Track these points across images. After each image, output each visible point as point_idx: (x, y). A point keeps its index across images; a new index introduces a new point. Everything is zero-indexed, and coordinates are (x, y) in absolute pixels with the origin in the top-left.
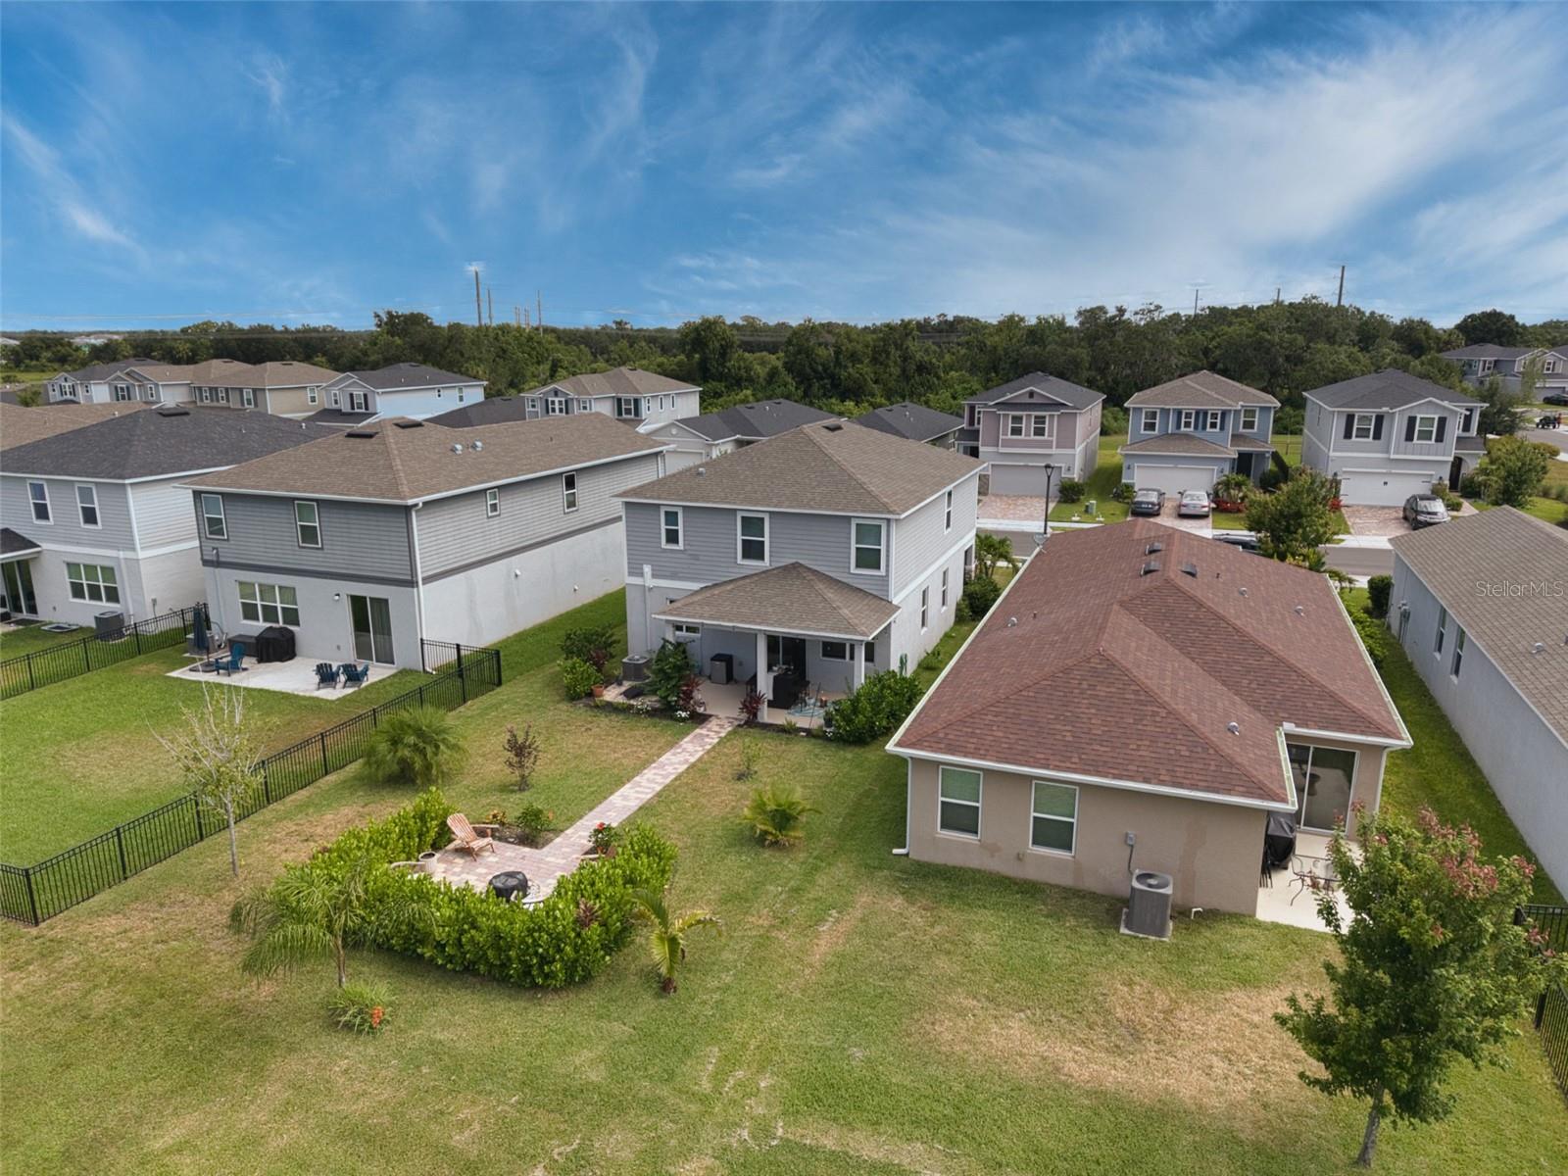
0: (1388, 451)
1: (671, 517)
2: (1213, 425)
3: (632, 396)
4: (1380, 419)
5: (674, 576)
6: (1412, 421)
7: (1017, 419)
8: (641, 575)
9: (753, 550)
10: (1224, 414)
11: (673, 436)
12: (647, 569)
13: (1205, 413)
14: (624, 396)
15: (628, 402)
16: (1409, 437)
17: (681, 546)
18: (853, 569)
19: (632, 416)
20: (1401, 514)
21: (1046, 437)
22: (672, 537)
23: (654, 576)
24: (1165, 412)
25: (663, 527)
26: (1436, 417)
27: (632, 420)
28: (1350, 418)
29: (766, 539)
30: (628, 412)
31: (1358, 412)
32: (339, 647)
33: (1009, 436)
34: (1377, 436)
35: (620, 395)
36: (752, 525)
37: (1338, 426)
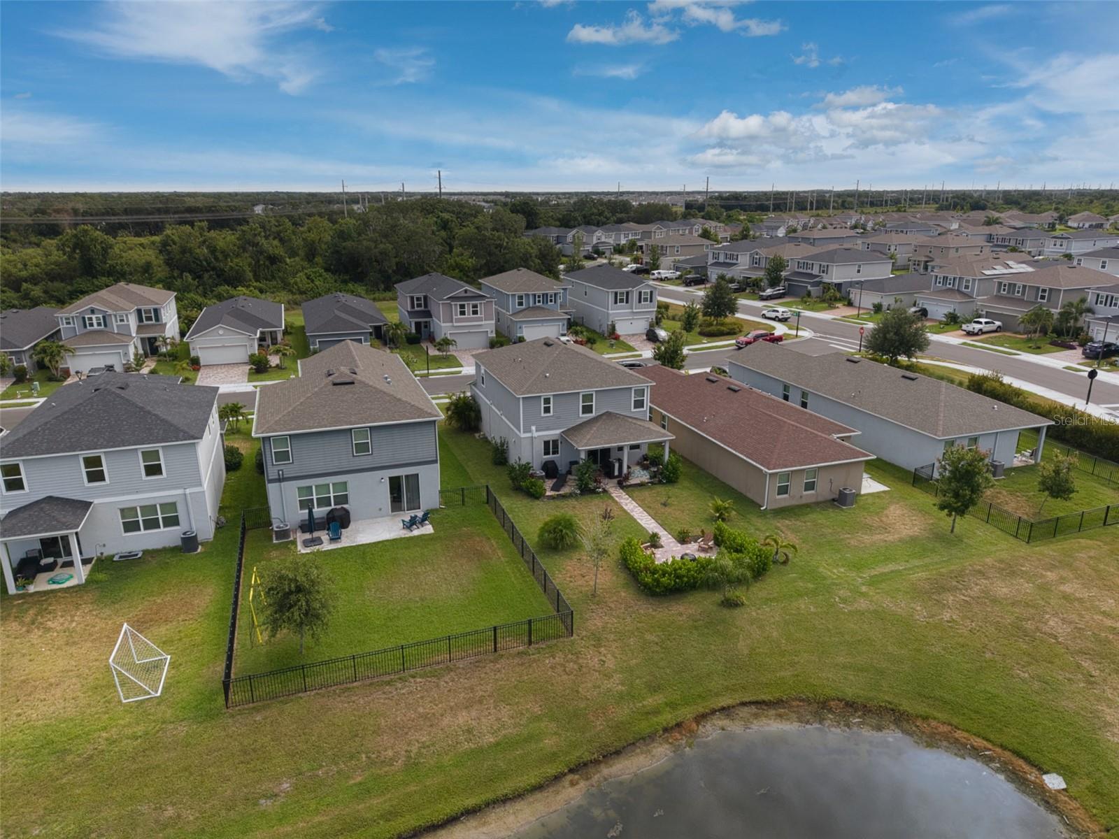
0: (632, 309)
1: (547, 401)
2: (551, 301)
3: (151, 307)
4: (627, 293)
5: (548, 429)
6: (640, 293)
7: (462, 306)
8: (530, 431)
9: (587, 409)
10: (555, 294)
11: (221, 335)
12: (533, 428)
13: (547, 295)
14: (143, 307)
15: (148, 311)
16: (640, 302)
17: (552, 413)
18: (633, 410)
19: (154, 322)
20: (645, 337)
21: (479, 315)
22: (547, 410)
23: (537, 431)
24: (527, 295)
25: (543, 406)
26: (649, 291)
27: (153, 325)
28: (616, 293)
29: (594, 403)
30: (149, 319)
31: (619, 290)
32: (380, 509)
33: (459, 316)
34: (627, 302)
35: (140, 307)
36: (588, 397)
37: (611, 298)
